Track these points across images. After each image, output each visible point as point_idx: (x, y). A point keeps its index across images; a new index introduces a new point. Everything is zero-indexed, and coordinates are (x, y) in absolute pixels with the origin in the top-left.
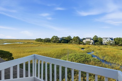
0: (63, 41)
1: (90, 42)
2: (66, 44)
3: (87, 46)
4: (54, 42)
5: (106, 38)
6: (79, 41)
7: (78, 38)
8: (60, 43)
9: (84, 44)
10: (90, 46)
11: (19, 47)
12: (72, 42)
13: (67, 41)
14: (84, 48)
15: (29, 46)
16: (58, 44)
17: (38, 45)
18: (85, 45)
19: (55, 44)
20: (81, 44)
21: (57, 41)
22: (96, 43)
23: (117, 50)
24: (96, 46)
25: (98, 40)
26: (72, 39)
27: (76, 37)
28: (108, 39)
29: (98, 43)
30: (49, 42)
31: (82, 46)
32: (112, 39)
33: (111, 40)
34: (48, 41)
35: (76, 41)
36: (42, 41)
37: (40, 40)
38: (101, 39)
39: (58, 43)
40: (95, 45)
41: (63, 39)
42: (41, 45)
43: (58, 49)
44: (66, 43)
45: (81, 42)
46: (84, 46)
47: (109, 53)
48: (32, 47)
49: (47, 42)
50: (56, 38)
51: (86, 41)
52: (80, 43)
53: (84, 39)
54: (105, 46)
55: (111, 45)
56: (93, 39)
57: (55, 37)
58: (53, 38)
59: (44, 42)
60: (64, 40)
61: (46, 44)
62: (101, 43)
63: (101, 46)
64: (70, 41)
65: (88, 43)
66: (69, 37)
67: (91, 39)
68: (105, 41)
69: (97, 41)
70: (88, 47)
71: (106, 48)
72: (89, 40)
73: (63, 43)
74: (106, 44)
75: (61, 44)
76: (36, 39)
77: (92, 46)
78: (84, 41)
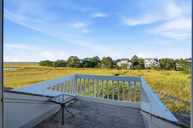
0: (86, 65)
1: (127, 65)
2: (92, 69)
3: (122, 71)
4: (73, 66)
5: (149, 59)
6: (111, 64)
7: (109, 59)
8: (82, 67)
9: (118, 68)
10: (128, 70)
12: (100, 66)
13: (93, 63)
14: (119, 75)
16: (79, 69)
17: (45, 72)
18: (120, 69)
20: (115, 68)
21: (78, 65)
22: (135, 67)
23: (162, 75)
24: (136, 71)
25: (139, 61)
26: (101, 62)
27: (107, 58)
28: (151, 61)
29: (139, 66)
30: (63, 66)
31: (115, 71)
32: (157, 61)
33: (155, 61)
34: (61, 64)
35: (107, 64)
36: (52, 66)
37: (47, 63)
38: (143, 60)
39: (79, 67)
40: (134, 69)
41: (86, 61)
42: (51, 72)
44: (91, 67)
45: (114, 66)
46: (119, 71)
47: (152, 80)
48: (36, 76)
49: (60, 66)
50: (75, 60)
51: (121, 64)
52: (112, 67)
53: (119, 61)
54: (147, 70)
55: (156, 68)
56: (131, 61)
57: (73, 59)
58: (70, 59)
59: (55, 67)
61: (60, 70)
62: (143, 67)
63: (142, 70)
64: (97, 64)
65: (124, 67)
66: (96, 59)
67: (129, 61)
68: (147, 64)
69: (137, 64)
70: (125, 72)
71: (148, 73)
72: (126, 62)
73: (86, 67)
74: (149, 68)
76: (41, 62)
77: (131, 70)
78: (119, 64)
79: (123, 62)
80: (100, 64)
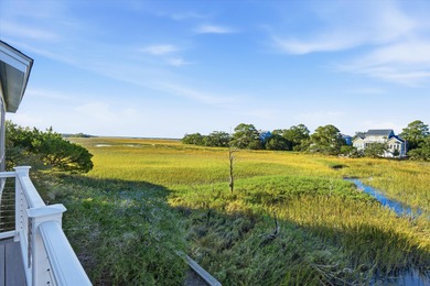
1: (383, 147)
2: (285, 153)
4: (243, 146)
7: (333, 131)
8: (264, 148)
9: (356, 153)
13: (289, 142)
20: (345, 153)
21: (253, 144)
26: (310, 138)
27: (324, 129)
30: (223, 146)
34: (219, 141)
36: (203, 144)
39: (256, 149)
40: (408, 158)
41: (275, 137)
44: (283, 149)
45: (343, 148)
49: (217, 145)
51: (367, 144)
53: (362, 135)
56: (399, 137)
57: (244, 129)
59: (208, 145)
60: (280, 138)
66: (301, 130)
67: (392, 136)
72: (380, 139)
73: (272, 149)
76: (186, 137)
78: (359, 144)
79: (372, 139)
80: (307, 142)
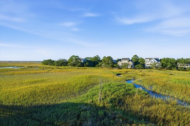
0: (87, 64)
1: (128, 65)
2: (93, 68)
3: (124, 70)
4: (74, 65)
5: (150, 59)
6: (112, 63)
7: (110, 58)
8: (83, 66)
9: (119, 67)
10: (129, 70)
11: (13, 74)
12: (101, 66)
13: (93, 63)
14: (121, 74)
15: (31, 72)
16: (80, 68)
17: (46, 71)
18: (121, 69)
19: (75, 68)
21: (79, 64)
22: (136, 66)
23: (165, 75)
24: (137, 71)
25: (140, 61)
26: (101, 61)
27: (108, 58)
28: (152, 60)
29: (139, 65)
30: (64, 65)
31: (116, 70)
32: (157, 60)
34: (63, 63)
35: (107, 64)
36: (54, 65)
37: (50, 62)
38: (143, 60)
39: (80, 66)
40: (135, 68)
41: (87, 61)
42: (53, 71)
43: (80, 76)
44: (91, 66)
45: (115, 65)
48: (37, 75)
49: (61, 65)
50: (76, 59)
51: (122, 64)
52: (113, 67)
53: (120, 60)
54: (148, 70)
55: (157, 68)
56: (131, 61)
57: (74, 58)
58: (71, 59)
59: (57, 66)
60: (90, 62)
61: (61, 69)
62: (144, 66)
63: (143, 70)
64: (98, 64)
65: (125, 66)
66: (97, 58)
67: (129, 61)
68: (148, 63)
69: (138, 63)
70: (126, 72)
71: (150, 73)
72: (126, 62)
73: (87, 66)
74: (150, 68)
75: (84, 68)
76: (44, 62)
77: (132, 70)
78: (120, 63)
79: (124, 62)
80: (101, 63)
